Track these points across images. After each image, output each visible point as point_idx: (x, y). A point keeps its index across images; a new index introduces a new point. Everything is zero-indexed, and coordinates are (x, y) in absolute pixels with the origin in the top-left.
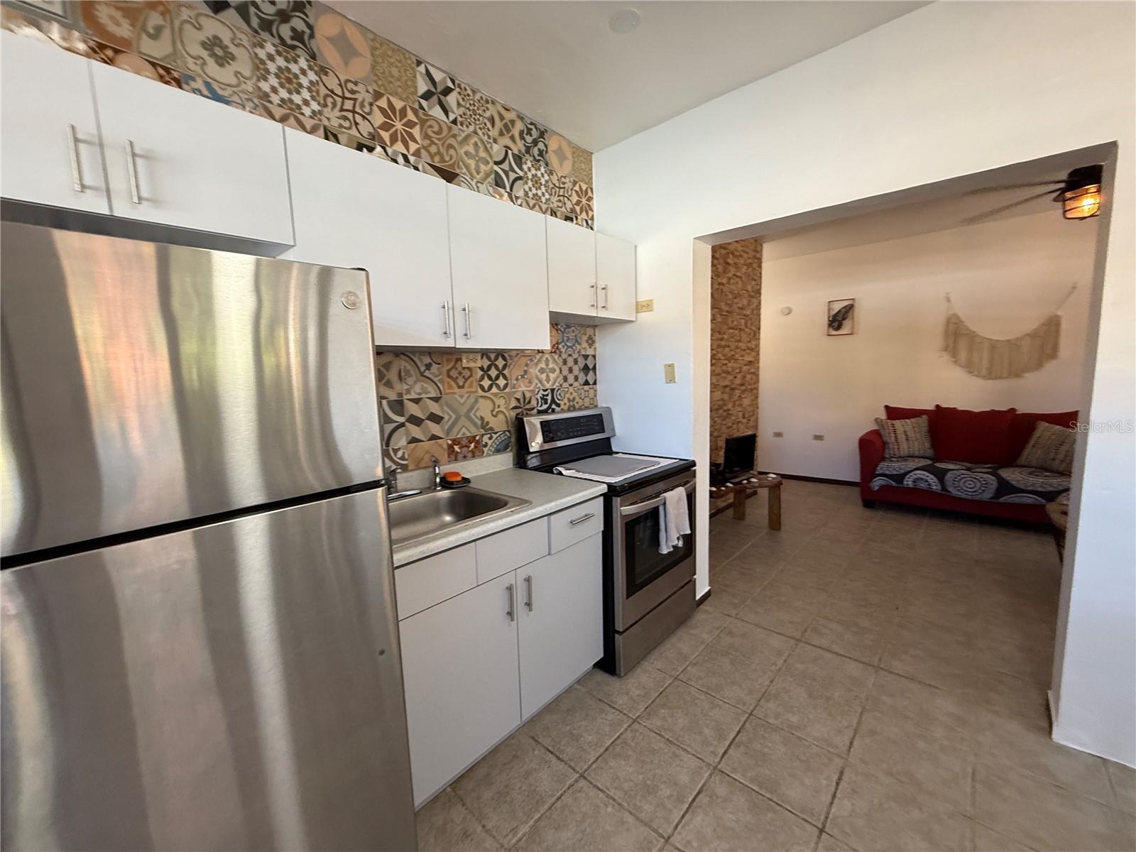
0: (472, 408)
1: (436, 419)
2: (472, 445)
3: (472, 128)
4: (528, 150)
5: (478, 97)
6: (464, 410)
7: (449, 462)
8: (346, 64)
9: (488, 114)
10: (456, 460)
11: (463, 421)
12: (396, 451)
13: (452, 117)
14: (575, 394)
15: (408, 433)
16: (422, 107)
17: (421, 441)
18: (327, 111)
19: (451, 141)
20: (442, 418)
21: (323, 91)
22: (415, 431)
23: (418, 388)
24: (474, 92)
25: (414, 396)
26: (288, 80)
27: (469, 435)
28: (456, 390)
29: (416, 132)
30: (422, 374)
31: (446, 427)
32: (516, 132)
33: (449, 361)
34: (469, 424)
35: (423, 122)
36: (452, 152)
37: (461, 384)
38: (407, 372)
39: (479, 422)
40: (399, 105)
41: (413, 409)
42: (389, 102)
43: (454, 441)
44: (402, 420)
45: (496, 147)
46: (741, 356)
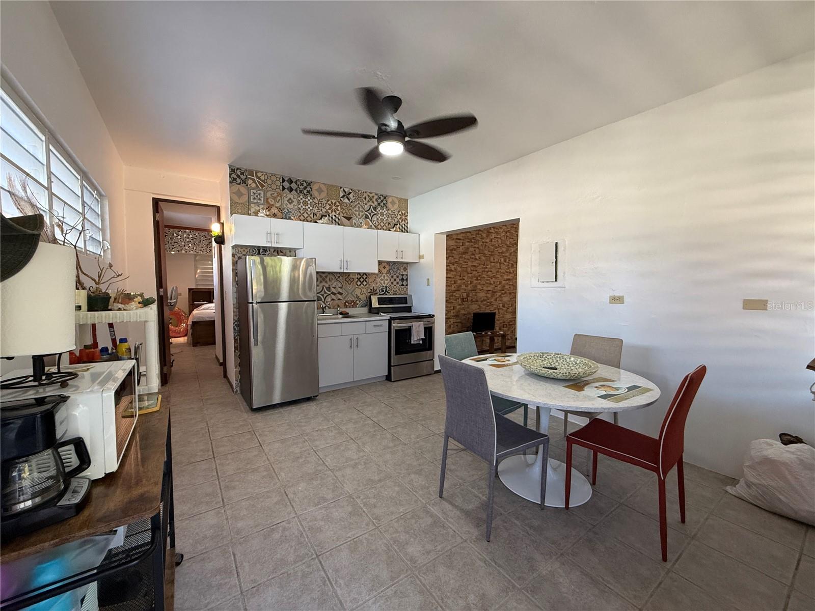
0: (353, 291)
1: (340, 294)
2: (353, 304)
3: (357, 203)
4: (379, 204)
5: (360, 192)
6: (351, 292)
7: (344, 308)
8: (320, 194)
9: (364, 196)
10: (347, 307)
11: (350, 295)
12: (327, 302)
13: (351, 201)
14: (396, 289)
15: (331, 297)
16: (341, 200)
17: (335, 300)
18: (314, 209)
19: (351, 208)
20: (343, 294)
21: (313, 203)
22: (334, 297)
23: (335, 284)
24: (359, 191)
25: (334, 286)
26: (305, 203)
27: (352, 300)
28: (348, 285)
29: (339, 208)
30: (337, 279)
31: (344, 297)
32: (374, 200)
33: (346, 276)
34: (352, 296)
35: (341, 205)
36: (350, 211)
37: (350, 283)
38: (332, 279)
39: (355, 296)
40: (334, 201)
41: (333, 290)
42: (331, 201)
43: (346, 301)
44: (330, 293)
45: (366, 206)
46: (501, 276)
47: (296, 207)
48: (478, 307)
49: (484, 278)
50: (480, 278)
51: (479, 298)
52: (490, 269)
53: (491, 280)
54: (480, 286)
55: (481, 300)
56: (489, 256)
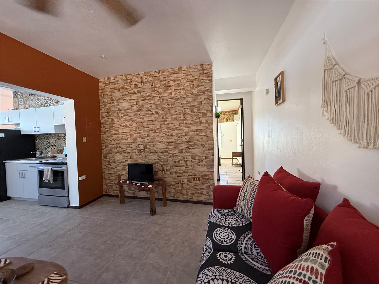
1: (55, 146)
2: (61, 151)
6: (60, 144)
10: (58, 154)
12: (49, 150)
15: (51, 147)
17: (52, 149)
20: (56, 146)
21: (41, 99)
22: (52, 147)
23: (52, 140)
27: (60, 149)
28: (58, 141)
30: (53, 138)
31: (57, 147)
33: (57, 135)
34: (60, 147)
37: (59, 139)
38: (51, 137)
39: (62, 147)
41: (52, 144)
44: (50, 145)
46: (188, 127)
47: (34, 103)
48: (158, 158)
49: (163, 130)
50: (158, 131)
51: (159, 149)
52: (171, 121)
53: (172, 132)
54: (159, 138)
55: (161, 151)
56: (169, 109)
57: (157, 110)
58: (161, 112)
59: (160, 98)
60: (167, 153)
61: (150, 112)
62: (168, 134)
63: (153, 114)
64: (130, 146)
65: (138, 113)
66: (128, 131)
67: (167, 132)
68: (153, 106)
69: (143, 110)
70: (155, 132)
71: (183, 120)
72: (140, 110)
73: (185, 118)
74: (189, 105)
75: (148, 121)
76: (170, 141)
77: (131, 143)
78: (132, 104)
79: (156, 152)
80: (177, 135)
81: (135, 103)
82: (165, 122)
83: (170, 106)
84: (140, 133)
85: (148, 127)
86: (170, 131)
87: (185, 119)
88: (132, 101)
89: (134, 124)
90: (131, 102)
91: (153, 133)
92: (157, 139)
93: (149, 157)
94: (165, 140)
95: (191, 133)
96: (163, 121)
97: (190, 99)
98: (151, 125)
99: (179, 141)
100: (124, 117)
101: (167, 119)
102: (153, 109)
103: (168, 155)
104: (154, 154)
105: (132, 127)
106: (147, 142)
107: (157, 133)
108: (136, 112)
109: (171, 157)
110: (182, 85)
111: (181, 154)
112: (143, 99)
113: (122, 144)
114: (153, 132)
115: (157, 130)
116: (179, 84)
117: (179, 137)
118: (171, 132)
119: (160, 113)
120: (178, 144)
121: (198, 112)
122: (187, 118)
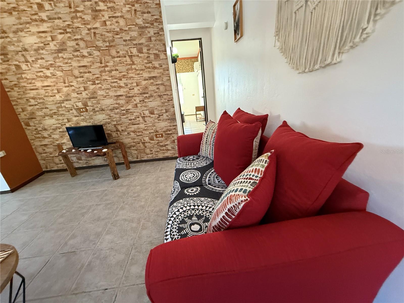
46: (138, 74)
48: (107, 117)
49: (106, 80)
50: (99, 82)
51: (106, 106)
52: (114, 67)
53: (119, 82)
54: (102, 91)
55: (109, 108)
56: (107, 48)
57: (89, 50)
58: (96, 53)
59: (89, 29)
60: (118, 110)
61: (78, 53)
62: (113, 85)
63: (84, 56)
64: (63, 105)
65: (60, 55)
66: (51, 84)
67: (112, 83)
68: (82, 44)
69: (66, 50)
70: (94, 83)
71: (130, 64)
72: (62, 50)
73: (133, 62)
74: (135, 42)
75: (80, 67)
76: (119, 93)
77: (63, 101)
78: (43, 40)
79: (103, 110)
80: (127, 85)
81: (50, 39)
82: (107, 69)
83: (108, 44)
84: (71, 86)
85: (83, 77)
86: (115, 80)
87: (133, 64)
88: (43, 35)
89: (59, 74)
90: (41, 37)
91: (92, 85)
92: (100, 93)
93: (94, 117)
94: (112, 94)
95: (144, 83)
96: (103, 67)
97: (134, 34)
98: (86, 73)
99: (131, 93)
100: (38, 62)
101: (107, 64)
102: (82, 49)
103: (121, 113)
104: (100, 113)
105: (57, 78)
106: (87, 98)
107: (98, 84)
108: (56, 53)
109: (124, 115)
110: (118, 9)
111: (136, 109)
112: (62, 31)
113: (49, 104)
114: (92, 83)
115: (97, 80)
116: (113, 7)
117: (130, 87)
118: (117, 82)
119: (96, 55)
120: (129, 97)
121: (148, 53)
122: (136, 62)
